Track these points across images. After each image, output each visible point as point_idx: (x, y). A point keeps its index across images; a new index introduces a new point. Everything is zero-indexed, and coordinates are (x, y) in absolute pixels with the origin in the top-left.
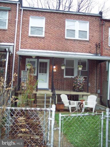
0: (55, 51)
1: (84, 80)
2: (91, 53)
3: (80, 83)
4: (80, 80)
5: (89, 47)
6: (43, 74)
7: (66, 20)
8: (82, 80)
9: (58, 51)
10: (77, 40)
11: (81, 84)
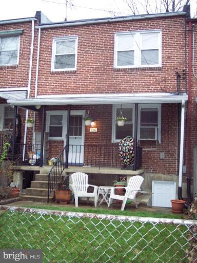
0: (95, 93)
1: (132, 146)
2: (166, 92)
3: (123, 152)
4: (124, 145)
5: (163, 80)
6: (76, 138)
7: (115, 35)
8: (128, 146)
9: (100, 93)
10: (137, 69)
11: (125, 153)
